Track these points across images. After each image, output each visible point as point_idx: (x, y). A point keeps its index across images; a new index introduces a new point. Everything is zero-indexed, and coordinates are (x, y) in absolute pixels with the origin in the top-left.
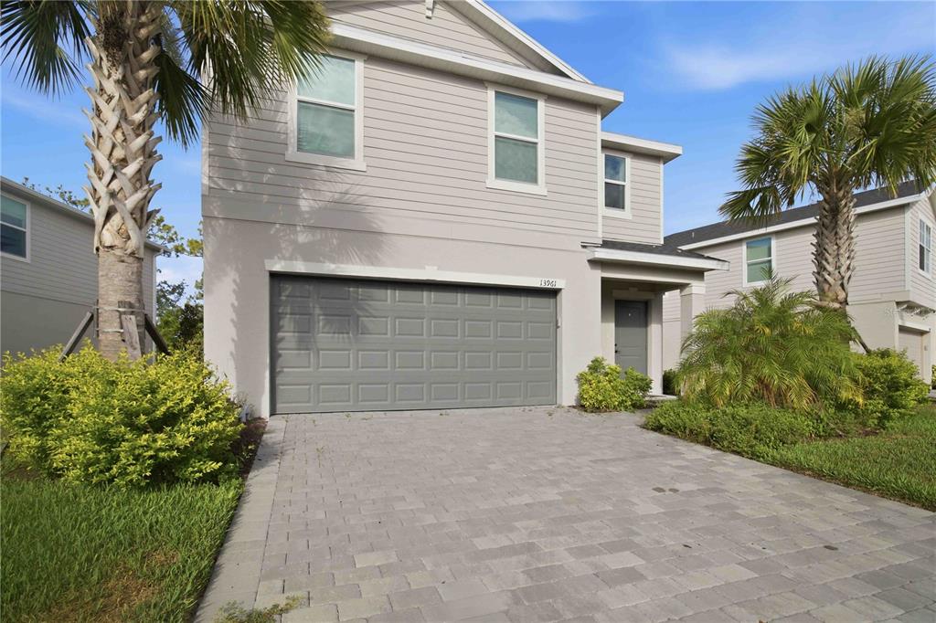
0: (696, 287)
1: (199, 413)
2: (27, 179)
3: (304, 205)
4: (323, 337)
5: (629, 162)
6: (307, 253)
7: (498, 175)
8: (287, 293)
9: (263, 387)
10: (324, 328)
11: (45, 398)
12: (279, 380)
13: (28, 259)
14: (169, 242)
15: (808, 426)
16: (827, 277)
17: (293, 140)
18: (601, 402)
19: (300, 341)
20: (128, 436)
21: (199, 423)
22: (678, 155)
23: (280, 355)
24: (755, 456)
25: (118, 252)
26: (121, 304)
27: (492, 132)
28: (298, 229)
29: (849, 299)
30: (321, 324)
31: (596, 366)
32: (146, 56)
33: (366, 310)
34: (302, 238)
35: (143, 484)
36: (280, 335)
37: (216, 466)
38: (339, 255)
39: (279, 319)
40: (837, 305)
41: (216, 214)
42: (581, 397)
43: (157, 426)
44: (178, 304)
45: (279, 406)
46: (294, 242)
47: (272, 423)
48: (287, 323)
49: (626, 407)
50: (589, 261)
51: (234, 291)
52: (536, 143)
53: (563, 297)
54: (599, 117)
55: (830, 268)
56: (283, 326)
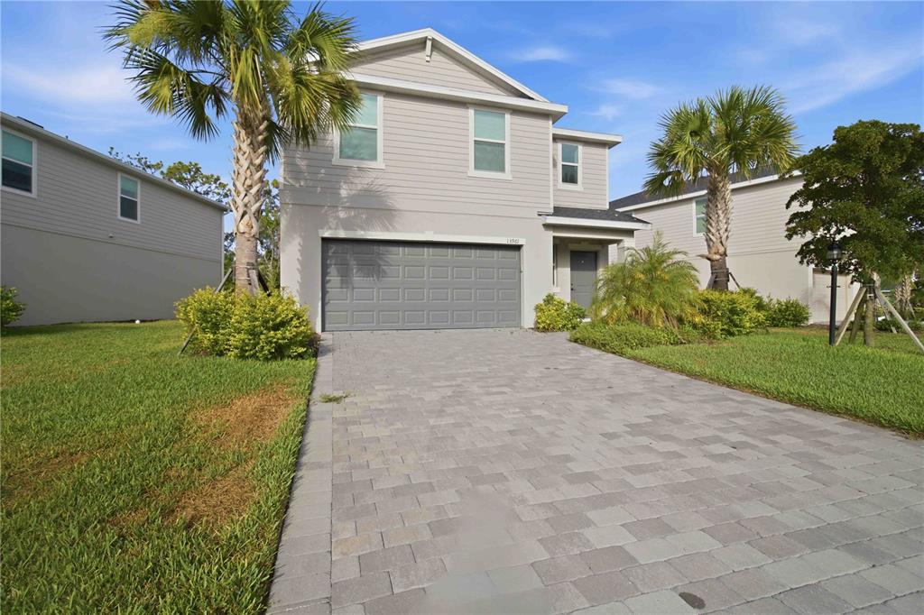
0: (628, 242)
1: (295, 322)
2: (112, 148)
3: (344, 193)
4: (357, 279)
5: (581, 148)
6: (346, 224)
7: (476, 168)
8: (332, 250)
9: (317, 311)
10: (357, 272)
11: (217, 314)
12: (327, 308)
13: (139, 222)
14: (224, 197)
15: (664, 337)
16: (711, 237)
17: (337, 151)
18: (549, 324)
19: (342, 282)
20: (265, 332)
21: (296, 327)
22: (619, 143)
23: (328, 292)
24: (621, 354)
25: (247, 235)
26: (248, 264)
27: (472, 138)
28: (340, 209)
29: (728, 252)
30: (355, 271)
31: (549, 299)
32: (262, 127)
33: (387, 262)
34: (342, 215)
35: (269, 357)
36: (328, 278)
37: (303, 350)
38: (366, 225)
39: (327, 268)
40: (718, 257)
41: (287, 201)
42: (537, 322)
43: (276, 328)
44: (230, 249)
45: (327, 326)
46: (338, 218)
47: (323, 336)
48: (333, 270)
49: (568, 329)
50: (544, 225)
51: (299, 250)
52: (504, 144)
53: (524, 250)
54: (551, 122)
55: (713, 230)
56: (329, 273)
